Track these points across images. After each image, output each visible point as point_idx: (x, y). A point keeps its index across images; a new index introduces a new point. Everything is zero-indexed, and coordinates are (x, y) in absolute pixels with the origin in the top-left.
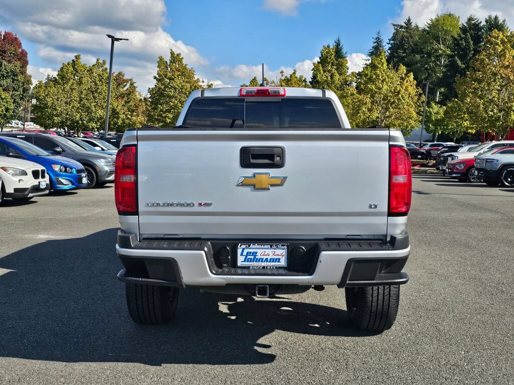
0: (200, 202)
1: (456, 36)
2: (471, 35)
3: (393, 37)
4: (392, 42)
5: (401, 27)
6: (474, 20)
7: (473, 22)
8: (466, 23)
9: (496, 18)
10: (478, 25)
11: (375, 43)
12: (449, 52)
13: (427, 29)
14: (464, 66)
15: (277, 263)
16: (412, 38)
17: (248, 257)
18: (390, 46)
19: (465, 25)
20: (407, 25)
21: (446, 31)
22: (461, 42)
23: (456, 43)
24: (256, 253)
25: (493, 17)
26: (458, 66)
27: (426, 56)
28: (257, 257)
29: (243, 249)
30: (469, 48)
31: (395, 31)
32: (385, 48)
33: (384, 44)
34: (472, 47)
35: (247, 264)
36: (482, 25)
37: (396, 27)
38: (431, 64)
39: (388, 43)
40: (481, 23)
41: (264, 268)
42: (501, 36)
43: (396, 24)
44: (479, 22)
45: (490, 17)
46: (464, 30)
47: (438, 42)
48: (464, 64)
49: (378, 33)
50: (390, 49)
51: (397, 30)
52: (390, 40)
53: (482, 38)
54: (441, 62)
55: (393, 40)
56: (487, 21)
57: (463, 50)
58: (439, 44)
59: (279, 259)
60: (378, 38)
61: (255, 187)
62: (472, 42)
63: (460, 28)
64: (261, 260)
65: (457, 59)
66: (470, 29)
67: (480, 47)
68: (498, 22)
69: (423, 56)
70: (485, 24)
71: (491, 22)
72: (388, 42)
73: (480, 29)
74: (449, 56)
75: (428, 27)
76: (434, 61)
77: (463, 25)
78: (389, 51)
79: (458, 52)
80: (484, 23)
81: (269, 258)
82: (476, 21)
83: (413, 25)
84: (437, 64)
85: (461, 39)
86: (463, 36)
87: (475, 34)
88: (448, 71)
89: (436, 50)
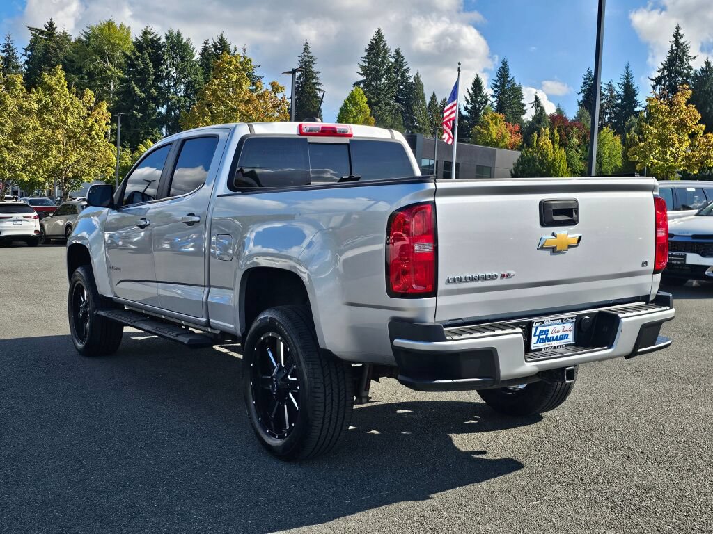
0: (503, 273)
1: (128, 53)
2: (149, 54)
3: (30, 45)
4: (29, 53)
5: (42, 32)
6: (150, 35)
7: (150, 37)
8: (141, 37)
9: (179, 35)
10: (156, 42)
11: (3, 52)
12: (120, 74)
13: (85, 39)
14: (143, 95)
15: (566, 340)
16: (61, 50)
17: (541, 337)
18: (26, 58)
19: (140, 39)
20: (48, 30)
21: (113, 45)
22: (136, 63)
23: (130, 63)
24: (548, 330)
25: (175, 33)
26: (136, 95)
27: (86, 77)
28: (549, 336)
29: (537, 328)
30: (149, 71)
31: (33, 37)
32: (19, 61)
33: (18, 55)
34: (152, 70)
35: (539, 346)
36: (161, 41)
37: (34, 32)
38: (96, 89)
39: (23, 54)
40: (160, 39)
41: (555, 348)
42: (235, 62)
43: (33, 27)
44: (158, 37)
45: (171, 33)
46: (139, 46)
47: (103, 58)
48: (143, 92)
49: (8, 38)
50: (26, 62)
51: (35, 35)
52: (26, 50)
53: (162, 59)
54: (110, 88)
55: (31, 50)
56: (167, 38)
57: (140, 73)
58: (106, 62)
59: (568, 335)
60: (8, 45)
61: (554, 250)
62: (151, 64)
63: (133, 42)
64: (552, 339)
65: (134, 85)
66: (148, 46)
67: (162, 71)
68: (182, 40)
69: (82, 78)
70: (166, 40)
71: (172, 39)
72: (24, 52)
73: (159, 47)
74: (122, 81)
75: (86, 37)
76: (100, 86)
77: (137, 39)
78: (26, 66)
79: (134, 76)
80: (163, 40)
81: (559, 334)
82: (153, 35)
83: (59, 31)
84: (105, 90)
85: (137, 58)
86: (139, 54)
87: (154, 53)
88: (123, 100)
89: (103, 71)
